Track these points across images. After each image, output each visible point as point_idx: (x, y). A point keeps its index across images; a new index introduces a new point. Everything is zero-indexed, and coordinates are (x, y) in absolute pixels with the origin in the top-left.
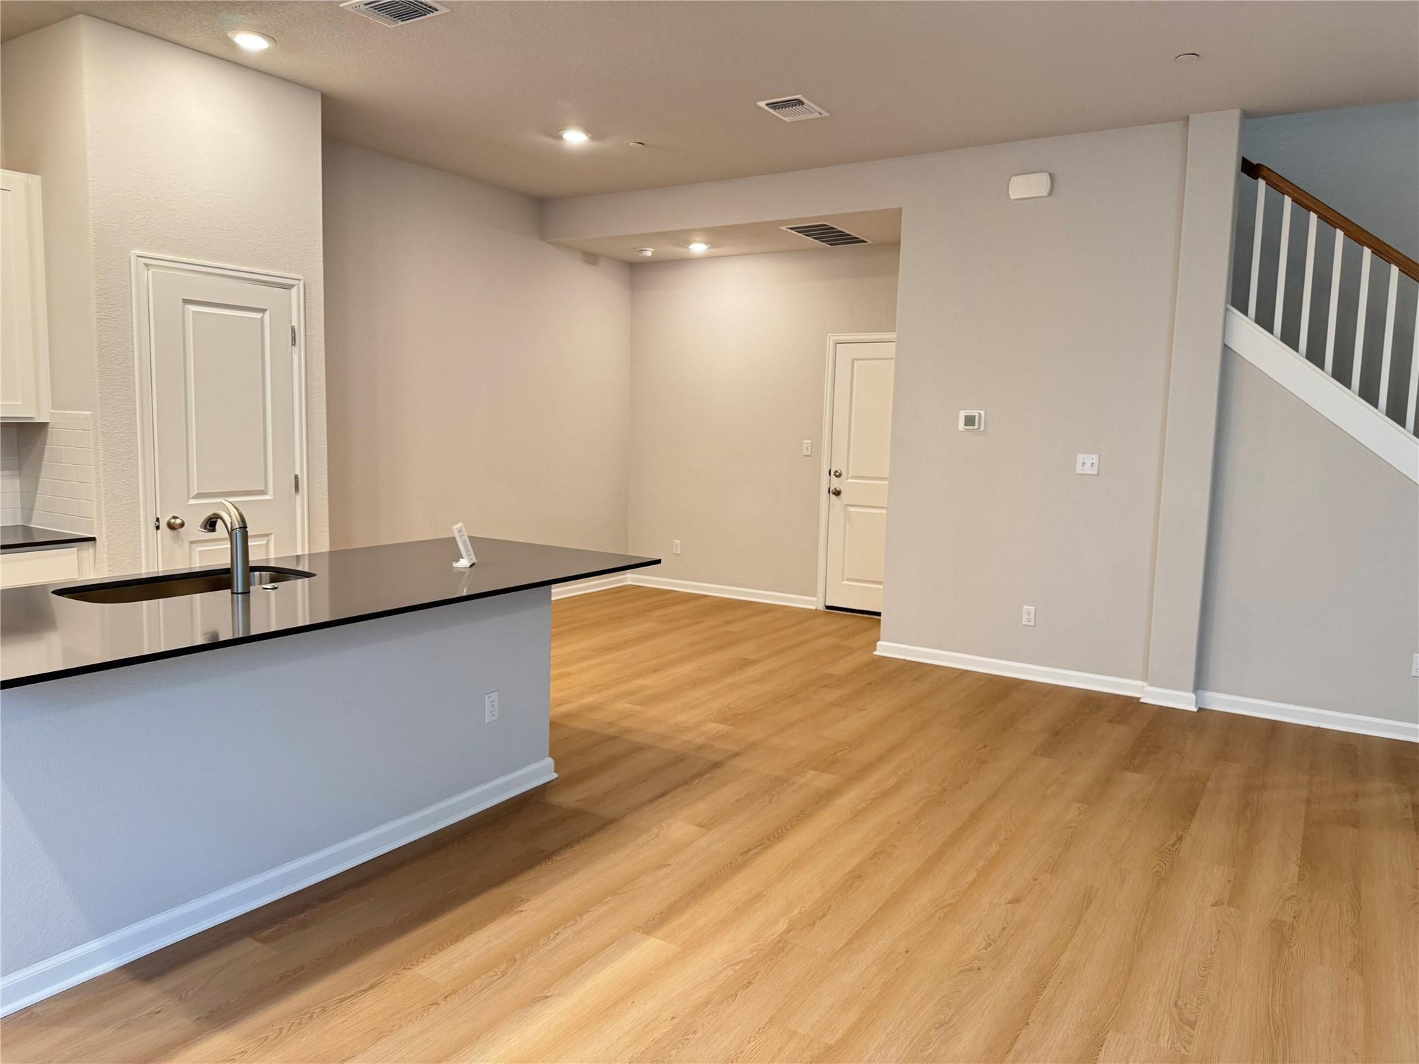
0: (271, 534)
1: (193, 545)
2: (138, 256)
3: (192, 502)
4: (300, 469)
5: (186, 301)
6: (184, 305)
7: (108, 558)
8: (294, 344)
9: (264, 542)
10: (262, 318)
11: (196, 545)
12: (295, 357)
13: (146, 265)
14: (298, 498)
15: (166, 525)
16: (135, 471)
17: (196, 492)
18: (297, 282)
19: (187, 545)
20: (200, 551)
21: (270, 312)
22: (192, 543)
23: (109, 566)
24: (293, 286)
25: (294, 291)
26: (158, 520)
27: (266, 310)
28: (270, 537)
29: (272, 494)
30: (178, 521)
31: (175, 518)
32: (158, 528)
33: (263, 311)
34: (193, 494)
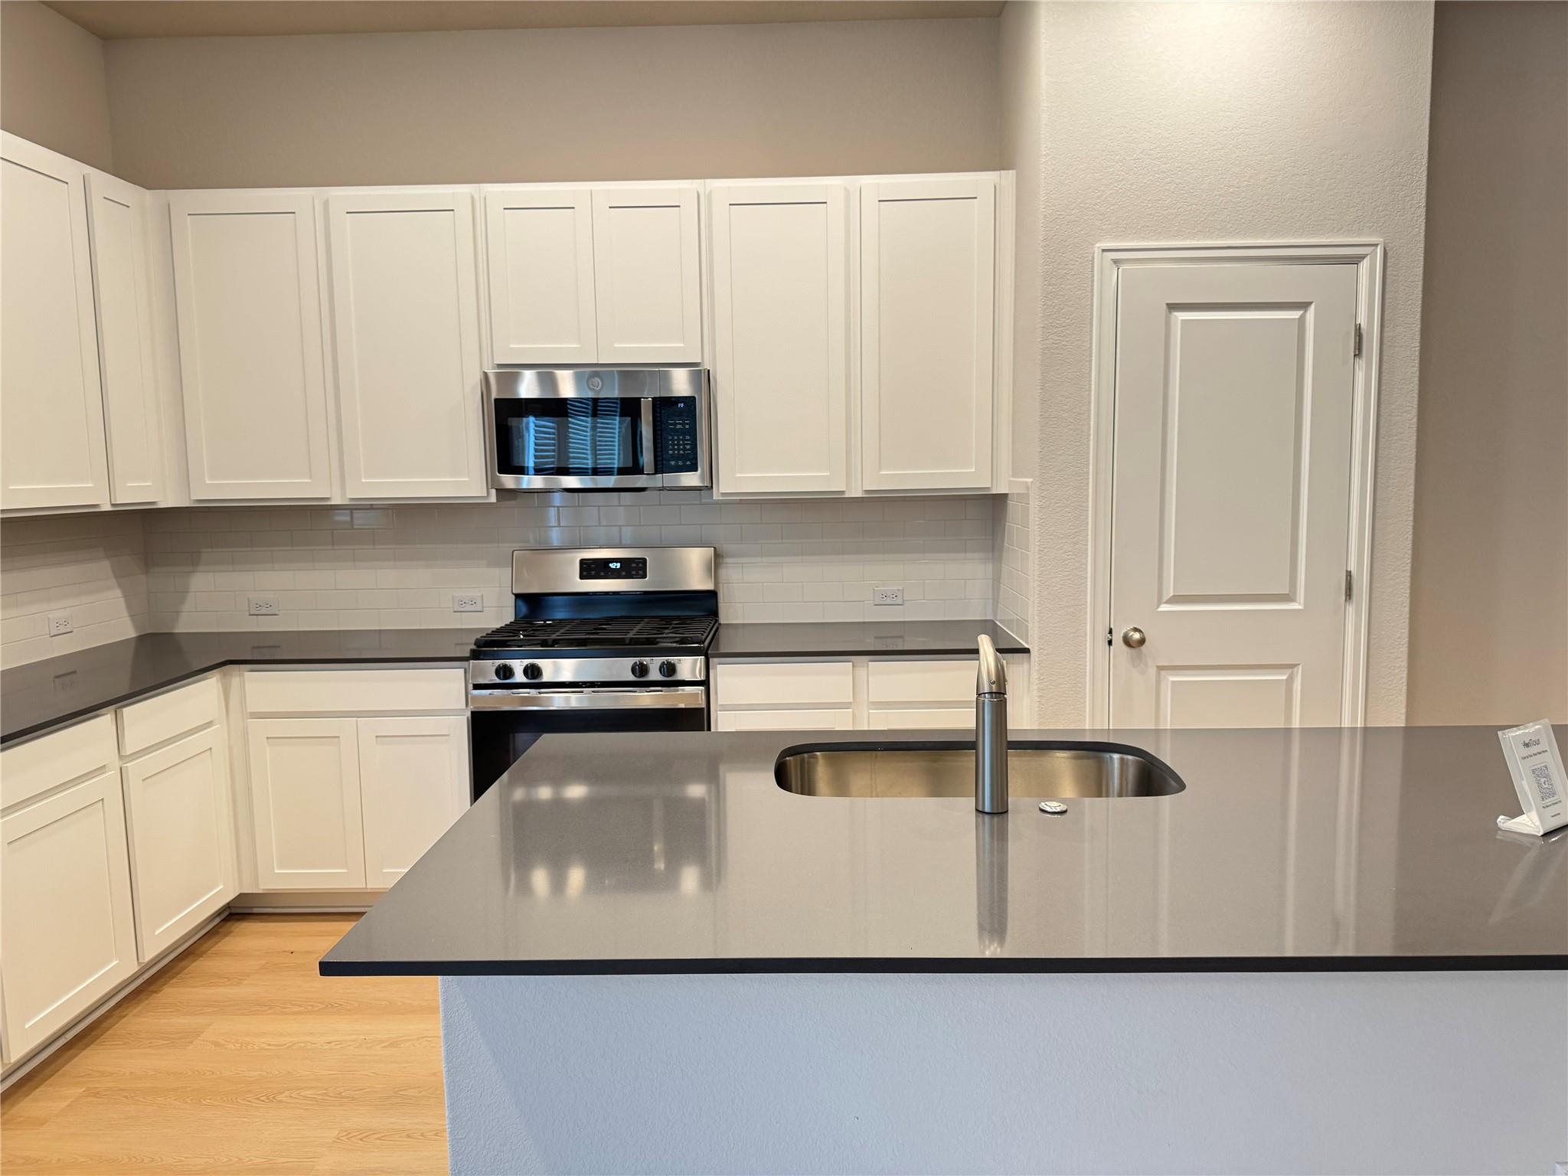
0: (1299, 664)
1: (1163, 673)
2: (1103, 250)
3: (1164, 608)
4: (1357, 561)
5: (1173, 307)
6: (1170, 312)
7: (1039, 679)
8: (1358, 352)
9: (1284, 677)
10: (1303, 317)
11: (1170, 672)
12: (1360, 376)
13: (1116, 262)
14: (1351, 610)
15: (1121, 639)
16: (1084, 561)
17: (1172, 594)
18: (1371, 249)
19: (1152, 672)
20: (1173, 682)
21: (1316, 306)
22: (1160, 668)
23: (1039, 690)
24: (1363, 257)
25: (1365, 264)
26: (1111, 632)
27: (1310, 303)
28: (1296, 669)
29: (1302, 601)
30: (1137, 636)
31: (1136, 630)
32: (1110, 643)
33: (1304, 306)
34: (1166, 596)
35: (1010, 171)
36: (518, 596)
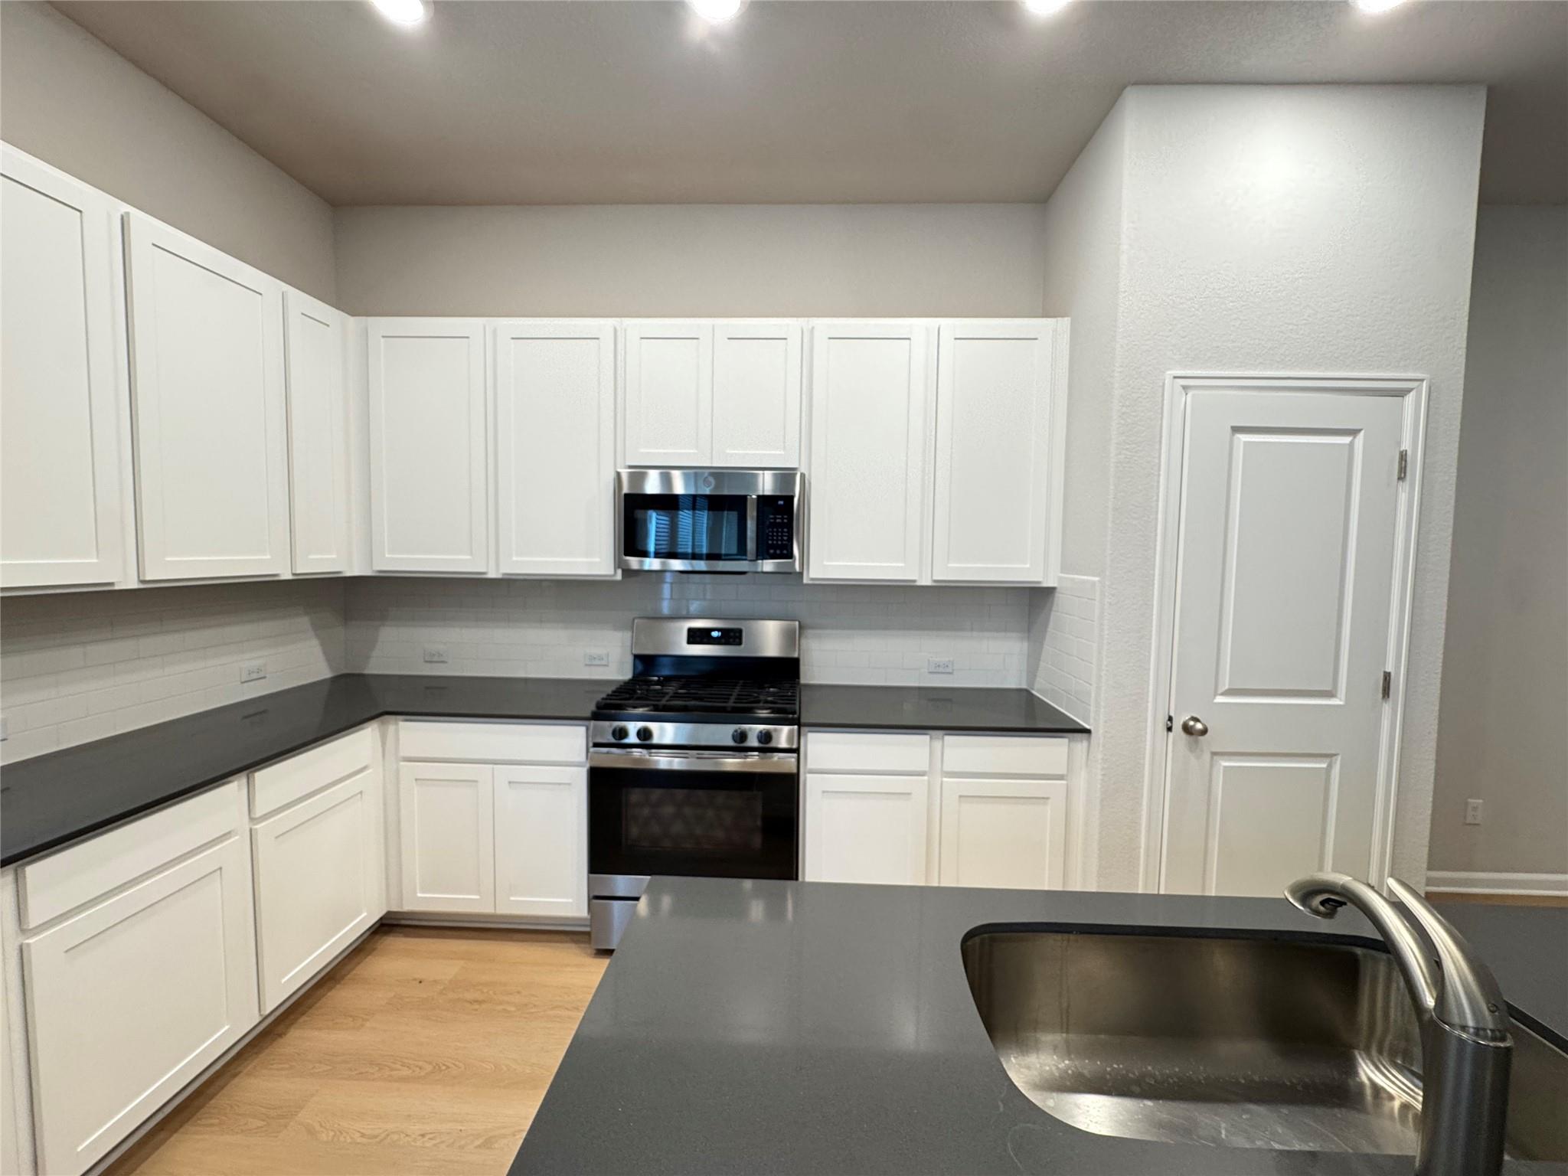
0: (1335, 755)
1: (1215, 757)
2: (1175, 377)
3: (1219, 699)
4: (1394, 661)
5: (1236, 430)
6: (1233, 435)
7: (1103, 759)
9: (1325, 765)
10: (1351, 444)
11: (1222, 758)
12: (1403, 497)
13: (1185, 388)
14: (1387, 708)
15: (1181, 727)
16: (1147, 654)
17: (1227, 687)
18: (1415, 384)
19: (1207, 756)
20: (1225, 767)
21: (1365, 436)
22: (1214, 754)
23: (1103, 769)
24: (1409, 391)
25: (1410, 399)
26: (1170, 719)
27: (1359, 431)
28: (1334, 758)
29: (1343, 697)
30: (1199, 726)
31: (1196, 720)
32: (1169, 729)
33: (1354, 432)
34: (1221, 689)
35: (1066, 319)
36: (637, 657)
